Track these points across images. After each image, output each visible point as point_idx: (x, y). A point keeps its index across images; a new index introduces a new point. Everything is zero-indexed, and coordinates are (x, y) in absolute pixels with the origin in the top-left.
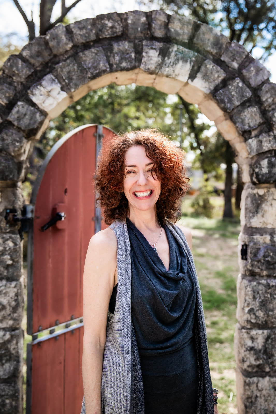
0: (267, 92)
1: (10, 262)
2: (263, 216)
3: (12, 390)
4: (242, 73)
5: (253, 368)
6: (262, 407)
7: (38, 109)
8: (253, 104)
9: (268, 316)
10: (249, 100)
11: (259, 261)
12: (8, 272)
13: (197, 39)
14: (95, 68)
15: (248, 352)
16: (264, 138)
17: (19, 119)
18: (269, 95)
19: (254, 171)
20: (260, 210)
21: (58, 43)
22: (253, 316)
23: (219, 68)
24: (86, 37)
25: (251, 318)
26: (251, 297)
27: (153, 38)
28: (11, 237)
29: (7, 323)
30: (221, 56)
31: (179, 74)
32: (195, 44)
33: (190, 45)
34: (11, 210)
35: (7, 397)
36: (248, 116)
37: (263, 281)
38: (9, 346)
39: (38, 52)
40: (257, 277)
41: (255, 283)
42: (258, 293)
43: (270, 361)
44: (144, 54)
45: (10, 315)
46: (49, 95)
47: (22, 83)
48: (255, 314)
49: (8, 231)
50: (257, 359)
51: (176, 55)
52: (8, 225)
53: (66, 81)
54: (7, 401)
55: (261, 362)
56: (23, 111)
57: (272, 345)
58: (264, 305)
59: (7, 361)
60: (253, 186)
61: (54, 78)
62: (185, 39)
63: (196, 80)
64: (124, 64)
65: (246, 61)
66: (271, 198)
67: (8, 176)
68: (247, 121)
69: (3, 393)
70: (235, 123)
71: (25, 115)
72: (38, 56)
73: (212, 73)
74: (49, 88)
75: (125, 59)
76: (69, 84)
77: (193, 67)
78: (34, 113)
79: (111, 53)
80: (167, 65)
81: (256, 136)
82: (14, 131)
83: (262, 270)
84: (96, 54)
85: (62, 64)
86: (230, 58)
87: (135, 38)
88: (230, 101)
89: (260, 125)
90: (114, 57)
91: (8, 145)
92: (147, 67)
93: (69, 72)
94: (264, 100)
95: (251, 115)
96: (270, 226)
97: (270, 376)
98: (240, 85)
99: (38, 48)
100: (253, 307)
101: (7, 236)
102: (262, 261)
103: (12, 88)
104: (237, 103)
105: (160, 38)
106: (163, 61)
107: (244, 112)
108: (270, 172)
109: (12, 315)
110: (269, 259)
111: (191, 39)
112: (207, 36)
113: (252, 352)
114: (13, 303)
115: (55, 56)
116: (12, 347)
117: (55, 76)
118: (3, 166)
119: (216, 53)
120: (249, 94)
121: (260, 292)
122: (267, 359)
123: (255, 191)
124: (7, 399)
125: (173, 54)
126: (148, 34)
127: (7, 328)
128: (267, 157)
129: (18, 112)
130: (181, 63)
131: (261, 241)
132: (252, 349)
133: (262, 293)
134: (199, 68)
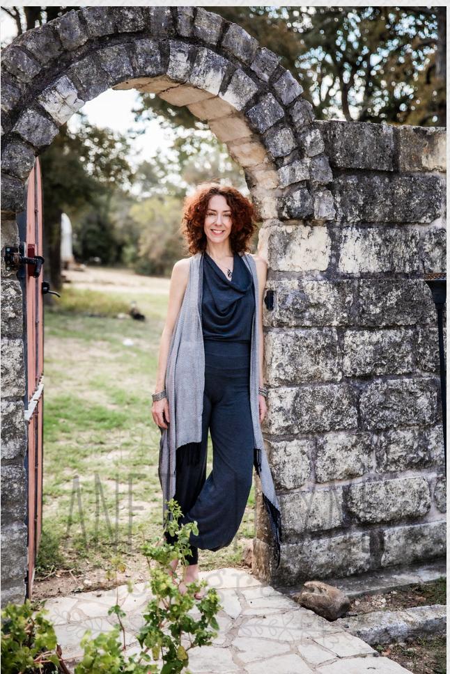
0: (299, 111)
1: (13, 315)
2: (291, 258)
3: (20, 473)
4: (273, 87)
5: (282, 431)
6: (291, 474)
7: (52, 119)
8: (286, 126)
9: (298, 371)
10: (281, 121)
11: (287, 309)
12: (10, 327)
13: (226, 42)
14: (117, 71)
15: (276, 413)
16: (297, 165)
17: (30, 132)
18: (300, 115)
19: (285, 204)
20: (288, 251)
21: (71, 35)
22: (282, 372)
23: (251, 81)
24: (102, 29)
25: (280, 374)
26: (280, 351)
27: (179, 37)
28: (12, 284)
29: (11, 391)
30: (250, 64)
31: (209, 86)
32: (223, 47)
33: (219, 48)
34: (11, 248)
35: (16, 480)
36: (281, 139)
37: (291, 333)
38: (14, 419)
39: (47, 45)
40: (285, 328)
41: (283, 335)
42: (287, 345)
43: (299, 421)
44: (171, 57)
45: (14, 380)
46: (64, 103)
47: (27, 84)
48: (283, 370)
49: (9, 275)
50: (286, 420)
51: (207, 61)
52: (8, 268)
53: (84, 86)
54: (15, 486)
55: (290, 423)
56: (34, 121)
57: (301, 404)
58: (293, 359)
59: (11, 438)
60: (281, 223)
61: (70, 81)
62: (213, 40)
63: (227, 93)
64: (149, 69)
65: (277, 73)
66: (300, 236)
67: (17, 204)
68: (280, 146)
69: (11, 477)
70: (266, 147)
71: (37, 127)
72: (46, 50)
73: (243, 85)
74: (65, 95)
75: (151, 62)
76: (87, 90)
77: (224, 77)
78: (48, 126)
79: (133, 53)
80: (197, 73)
81: (289, 164)
82: (23, 148)
83: (290, 319)
84: (119, 54)
85: (79, 64)
86: (260, 68)
87: (158, 35)
88: (263, 120)
89: (293, 150)
90: (137, 58)
91: (17, 165)
92: (175, 74)
93: (87, 75)
94: (296, 120)
95: (285, 139)
96: (297, 270)
97: (298, 439)
98: (273, 102)
99: (47, 40)
100: (282, 361)
101: (8, 281)
102: (291, 309)
103: (16, 90)
104: (270, 124)
105: (187, 38)
106: (192, 67)
107: (277, 135)
108: (302, 206)
109: (16, 381)
110: (298, 306)
111: (219, 41)
112: (237, 40)
113: (281, 413)
114: (18, 366)
115: (66, 51)
116: (18, 421)
117: (70, 79)
118: (12, 192)
119: (246, 61)
120: (282, 114)
121: (289, 345)
122: (296, 419)
123: (284, 228)
124: (16, 483)
125: (203, 60)
126: (172, 31)
127: (11, 397)
128: (299, 189)
129: (28, 123)
130: (212, 72)
131: (290, 287)
132: (281, 409)
133: (291, 346)
134: (230, 78)
